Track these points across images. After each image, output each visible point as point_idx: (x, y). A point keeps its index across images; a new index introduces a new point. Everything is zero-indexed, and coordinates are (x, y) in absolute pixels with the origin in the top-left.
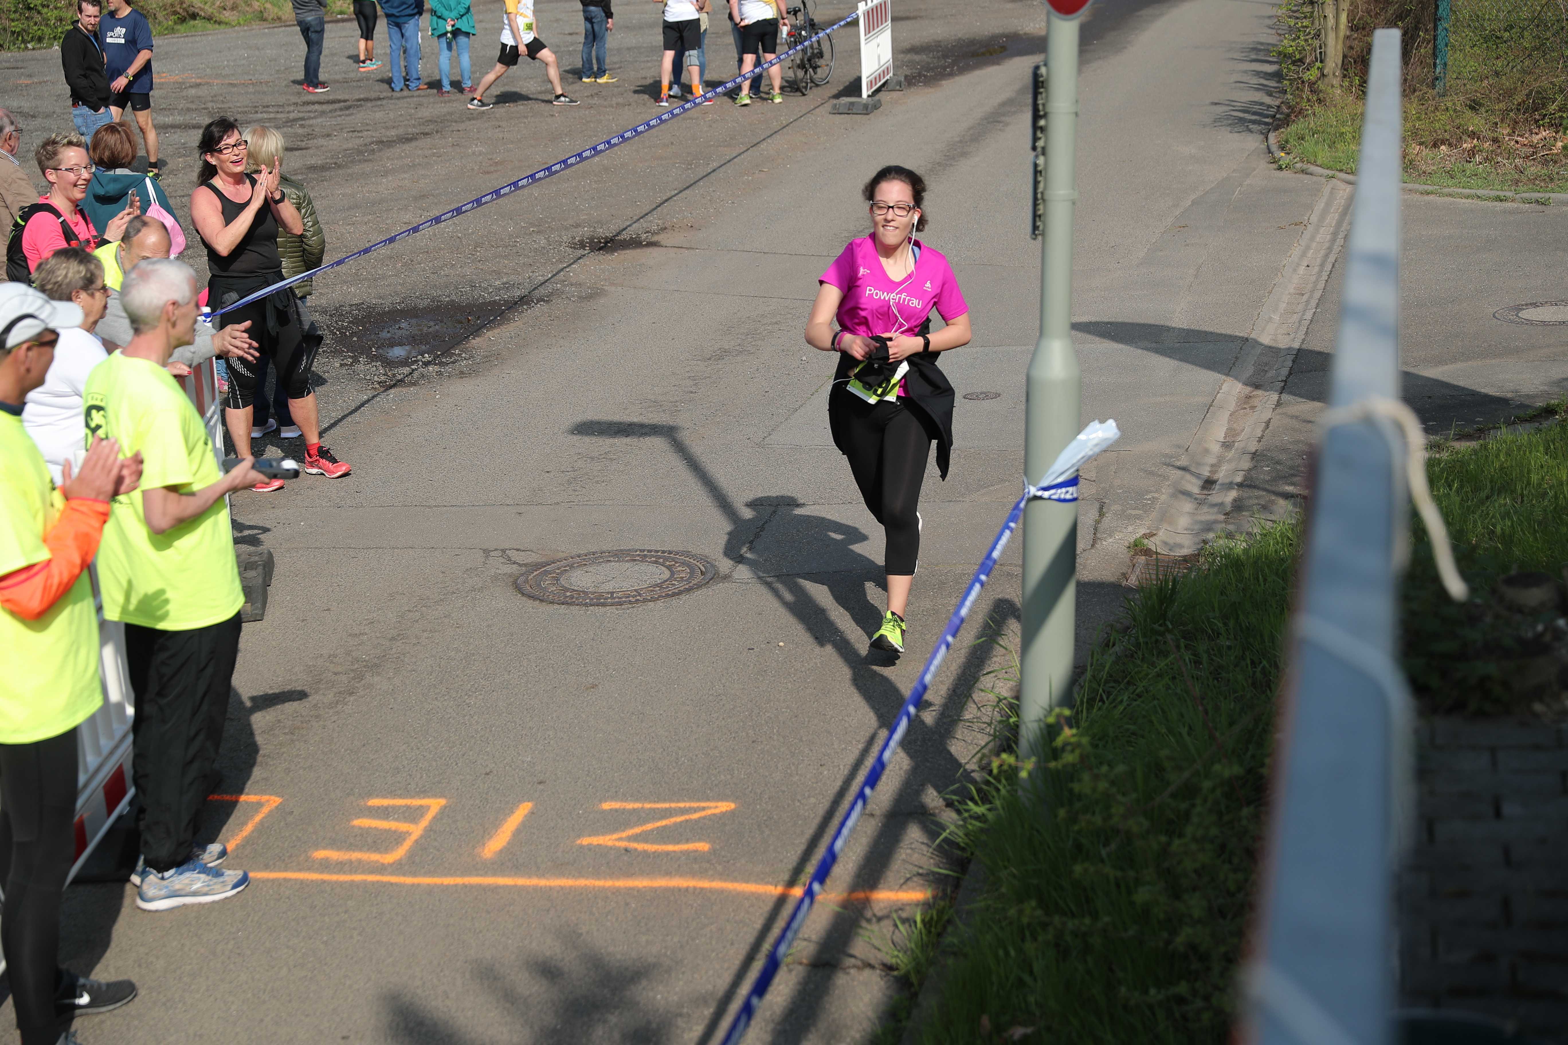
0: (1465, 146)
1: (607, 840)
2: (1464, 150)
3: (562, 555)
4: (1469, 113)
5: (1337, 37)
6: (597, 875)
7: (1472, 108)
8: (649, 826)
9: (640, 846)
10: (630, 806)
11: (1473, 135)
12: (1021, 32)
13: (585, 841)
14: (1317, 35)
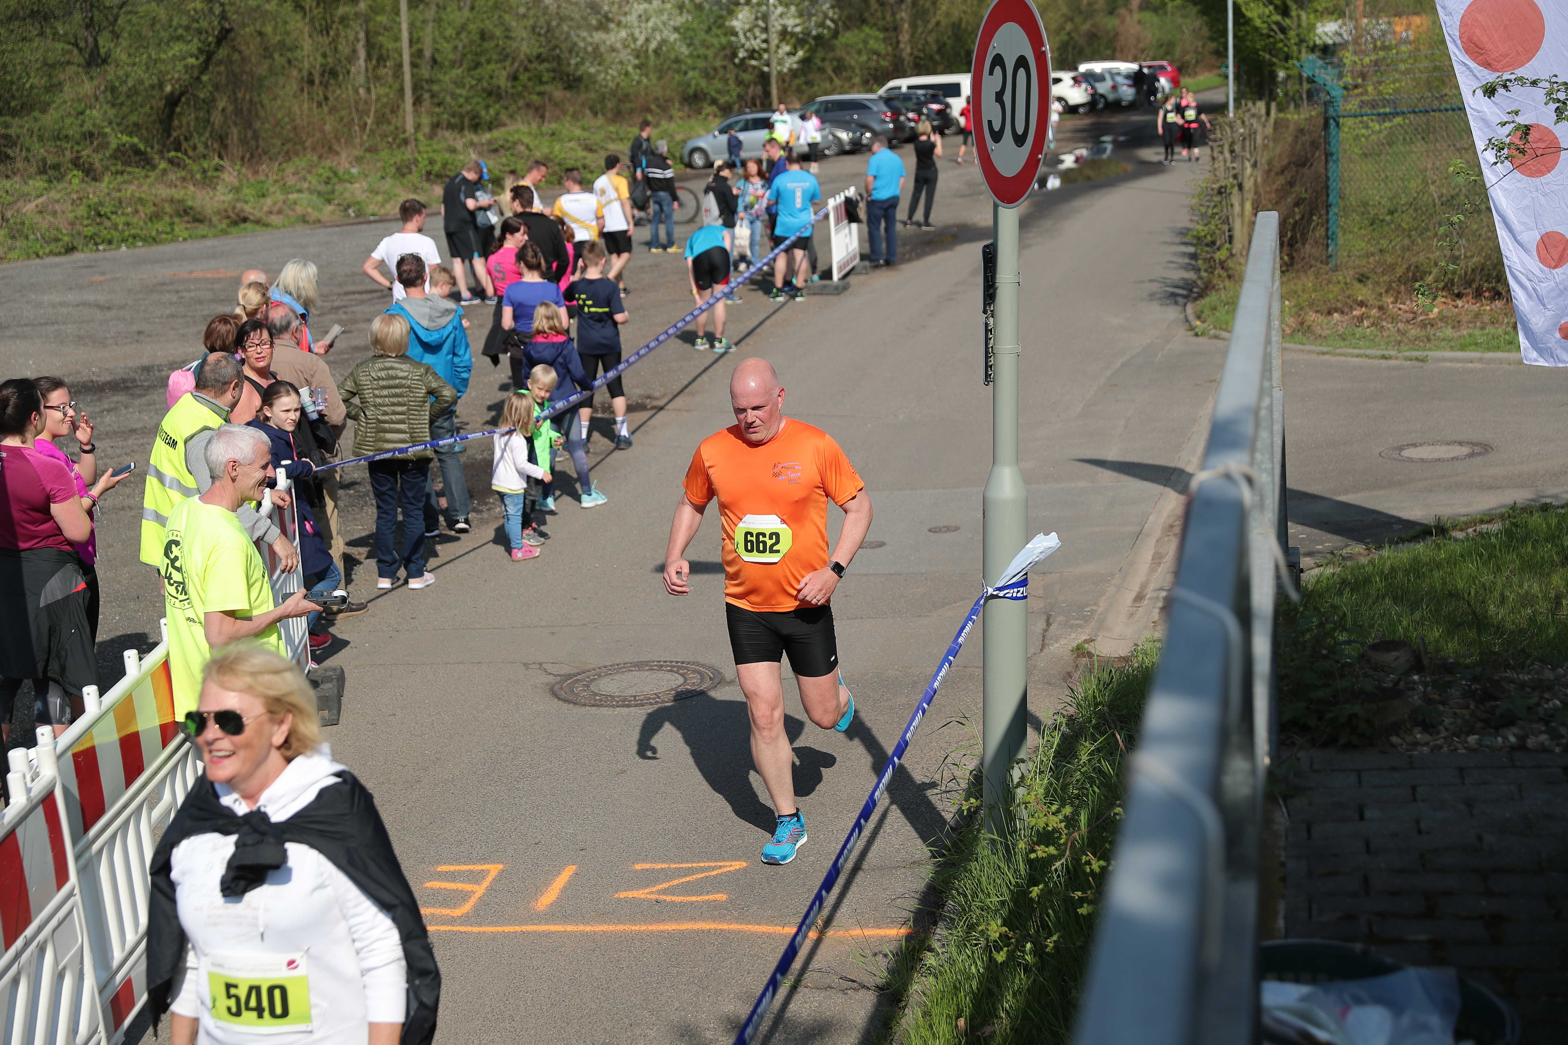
0: (1355, 313)
1: (640, 894)
2: (1354, 317)
3: (590, 667)
4: (1357, 285)
5: (1243, 222)
6: (633, 921)
7: (1360, 281)
8: (675, 882)
9: (668, 898)
10: (659, 866)
11: (1362, 304)
12: (970, 222)
13: (622, 895)
14: (1227, 221)
